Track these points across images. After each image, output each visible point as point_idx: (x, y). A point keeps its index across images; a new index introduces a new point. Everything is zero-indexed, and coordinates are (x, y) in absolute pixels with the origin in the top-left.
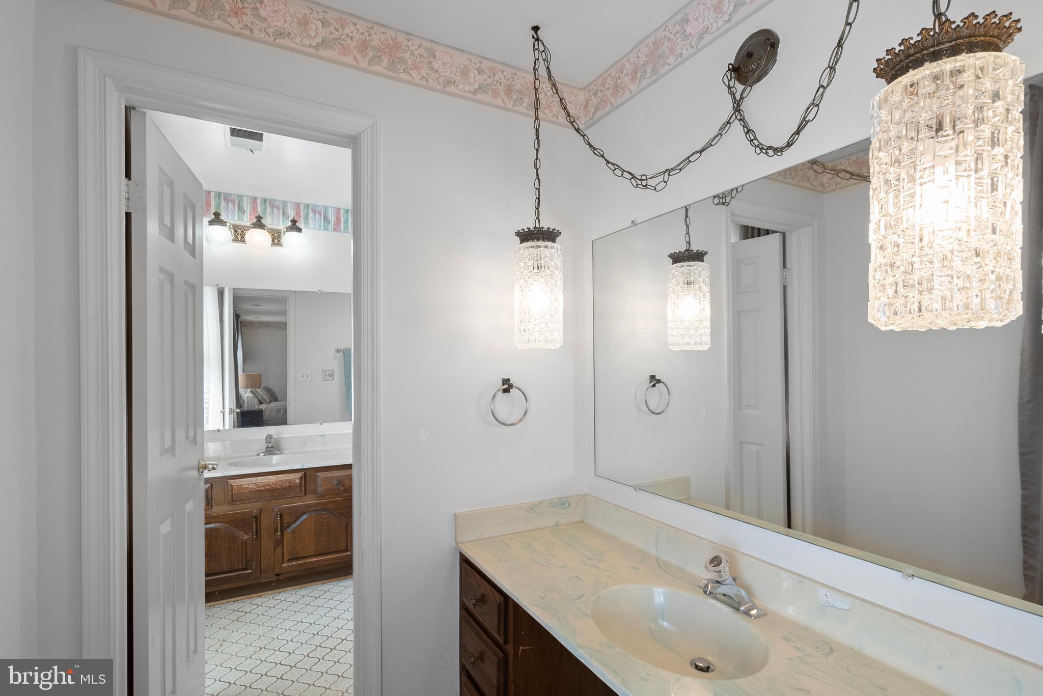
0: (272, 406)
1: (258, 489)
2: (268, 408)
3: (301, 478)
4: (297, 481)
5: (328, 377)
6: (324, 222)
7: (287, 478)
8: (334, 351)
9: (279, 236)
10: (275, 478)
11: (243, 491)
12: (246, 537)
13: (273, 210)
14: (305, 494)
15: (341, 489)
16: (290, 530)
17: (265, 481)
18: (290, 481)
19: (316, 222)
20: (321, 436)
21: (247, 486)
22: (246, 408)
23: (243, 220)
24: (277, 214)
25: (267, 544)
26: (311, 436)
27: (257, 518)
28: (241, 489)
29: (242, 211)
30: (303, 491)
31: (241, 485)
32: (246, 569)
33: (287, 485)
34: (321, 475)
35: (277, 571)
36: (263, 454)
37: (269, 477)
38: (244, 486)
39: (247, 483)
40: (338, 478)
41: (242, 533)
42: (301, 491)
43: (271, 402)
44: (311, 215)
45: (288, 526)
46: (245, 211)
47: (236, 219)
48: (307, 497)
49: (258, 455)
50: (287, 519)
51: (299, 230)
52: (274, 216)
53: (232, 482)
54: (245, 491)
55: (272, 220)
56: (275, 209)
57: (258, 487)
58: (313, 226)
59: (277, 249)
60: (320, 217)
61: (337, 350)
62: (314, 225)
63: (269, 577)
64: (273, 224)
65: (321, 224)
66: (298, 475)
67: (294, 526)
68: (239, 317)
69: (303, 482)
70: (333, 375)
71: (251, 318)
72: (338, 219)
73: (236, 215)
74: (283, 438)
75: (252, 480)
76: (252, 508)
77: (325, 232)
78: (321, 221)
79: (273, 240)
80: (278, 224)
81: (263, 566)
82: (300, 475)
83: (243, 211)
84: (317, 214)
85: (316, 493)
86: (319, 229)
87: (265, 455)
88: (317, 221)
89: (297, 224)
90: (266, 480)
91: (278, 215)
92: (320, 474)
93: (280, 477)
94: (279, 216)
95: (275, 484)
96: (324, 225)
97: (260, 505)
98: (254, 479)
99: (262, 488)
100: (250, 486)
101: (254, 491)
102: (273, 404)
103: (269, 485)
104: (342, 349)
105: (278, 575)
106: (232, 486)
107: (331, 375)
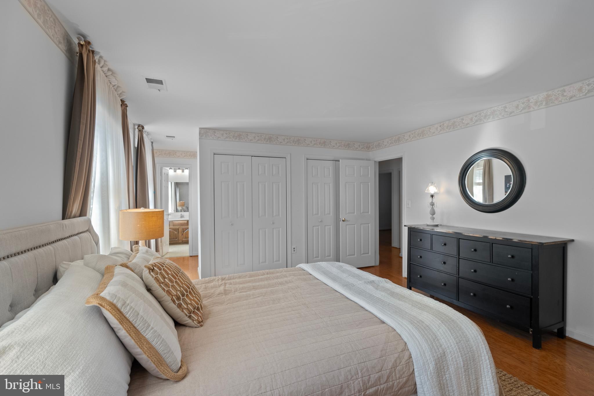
9: (184, 170)
12: (176, 233)
16: (185, 232)
25: (180, 234)
27: (178, 229)
32: (176, 239)
33: (184, 223)
35: (182, 240)
41: (175, 232)
45: (184, 231)
49: (179, 217)
50: (184, 230)
53: (174, 222)
59: (183, 173)
63: (180, 241)
67: (185, 231)
69: (187, 223)
76: (177, 227)
81: (180, 239)
82: (187, 221)
90: (181, 222)
93: (183, 221)
97: (179, 227)
98: (177, 221)
105: (182, 241)
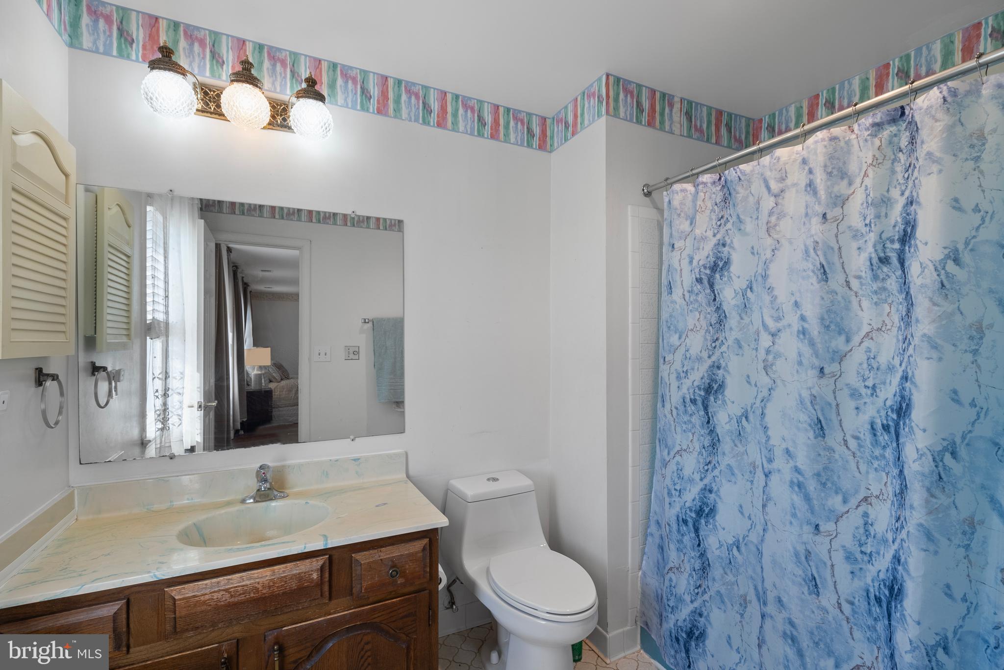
0: (282, 385)
1: (232, 600)
2: (278, 387)
3: (322, 569)
4: (315, 576)
5: (352, 356)
6: (362, 96)
7: (295, 572)
8: (360, 321)
9: (284, 111)
10: (268, 573)
11: (199, 609)
13: (274, 66)
14: (330, 599)
15: (399, 582)
17: (248, 582)
18: (299, 577)
19: (348, 96)
20: (355, 460)
21: (207, 597)
22: (253, 386)
23: (220, 78)
24: (281, 74)
26: (337, 461)
27: (231, 660)
28: (195, 605)
29: (217, 62)
30: (327, 594)
31: (194, 596)
33: (294, 585)
34: (361, 557)
36: (252, 501)
37: (255, 573)
38: (202, 598)
39: (208, 591)
40: (393, 561)
42: (322, 595)
43: (282, 379)
44: (340, 81)
45: (295, 669)
46: (223, 62)
47: (208, 74)
48: (334, 602)
49: (243, 501)
50: (292, 655)
51: (320, 98)
52: (276, 76)
53: (177, 593)
54: (204, 608)
55: (273, 84)
56: (278, 66)
57: (232, 596)
58: (343, 102)
60: (356, 88)
61: (365, 320)
62: (345, 100)
64: (275, 92)
65: (356, 99)
66: (318, 563)
67: (307, 666)
68: (248, 286)
69: (327, 575)
70: (358, 353)
71: (262, 288)
72: (384, 95)
73: (208, 66)
74: (289, 466)
75: (218, 583)
76: (219, 639)
77: (362, 113)
78: (356, 94)
79: (273, 117)
80: (283, 91)
82: (320, 563)
83: (220, 61)
84: (350, 82)
85: (351, 594)
86: (354, 108)
87: (256, 501)
88: (350, 93)
89: (317, 87)
90: (249, 579)
91: (283, 75)
92: (358, 556)
93: (280, 569)
94: (285, 77)
95: (270, 587)
96: (362, 102)
97: (236, 632)
98: (223, 580)
99: (242, 598)
100: (215, 596)
101: (225, 606)
102: (284, 383)
103: (257, 589)
104: (371, 318)
106: (174, 599)
107: (356, 353)
